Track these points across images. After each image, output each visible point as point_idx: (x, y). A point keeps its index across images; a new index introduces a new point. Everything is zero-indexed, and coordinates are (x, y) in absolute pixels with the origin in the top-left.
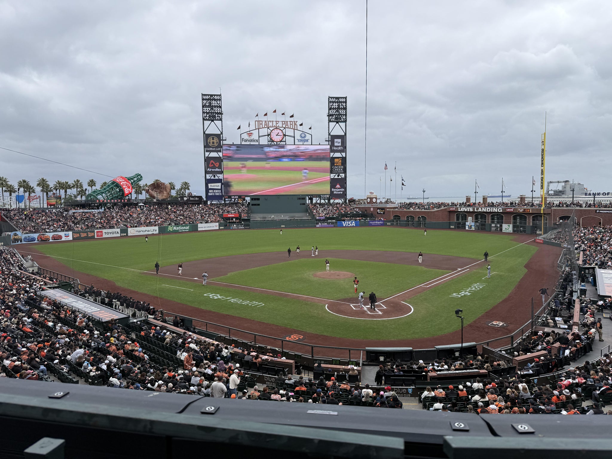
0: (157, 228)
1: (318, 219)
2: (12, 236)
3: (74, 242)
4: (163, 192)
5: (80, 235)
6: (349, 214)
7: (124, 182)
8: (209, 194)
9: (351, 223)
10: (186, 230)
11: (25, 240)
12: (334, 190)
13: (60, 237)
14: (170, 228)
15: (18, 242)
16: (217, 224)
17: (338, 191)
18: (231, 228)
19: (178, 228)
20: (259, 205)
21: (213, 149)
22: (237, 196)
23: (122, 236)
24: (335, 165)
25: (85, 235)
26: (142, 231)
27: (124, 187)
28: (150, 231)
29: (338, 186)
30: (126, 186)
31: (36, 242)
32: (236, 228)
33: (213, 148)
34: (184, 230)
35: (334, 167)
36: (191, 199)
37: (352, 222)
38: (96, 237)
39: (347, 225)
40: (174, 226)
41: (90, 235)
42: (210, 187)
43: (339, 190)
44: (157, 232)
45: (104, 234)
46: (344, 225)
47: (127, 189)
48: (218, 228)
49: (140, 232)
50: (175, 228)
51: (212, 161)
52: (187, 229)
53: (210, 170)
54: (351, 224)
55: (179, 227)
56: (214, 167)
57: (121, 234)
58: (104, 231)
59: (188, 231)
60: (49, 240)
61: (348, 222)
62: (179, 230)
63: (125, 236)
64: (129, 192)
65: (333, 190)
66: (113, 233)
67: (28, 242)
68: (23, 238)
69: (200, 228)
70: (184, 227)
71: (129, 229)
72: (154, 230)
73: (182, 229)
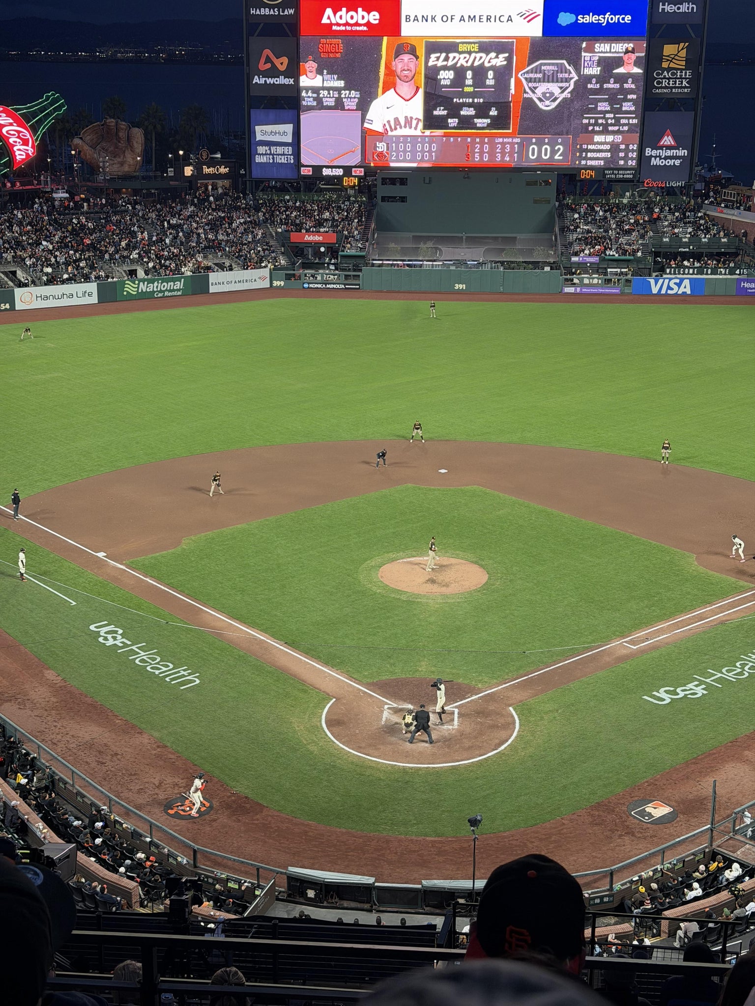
0: (92, 287)
1: (575, 263)
4: (124, 152)
6: (686, 245)
7: (11, 124)
8: (258, 159)
9: (679, 285)
10: (174, 290)
12: (654, 153)
14: (130, 288)
16: (265, 272)
17: (666, 158)
18: (306, 285)
19: (150, 288)
20: (403, 199)
21: (272, 12)
22: (339, 167)
24: (665, 65)
26: (54, 297)
27: (11, 140)
28: (75, 295)
29: (668, 140)
30: (19, 137)
32: (319, 286)
33: (271, 7)
34: (170, 291)
35: (658, 74)
36: (207, 170)
37: (682, 280)
39: (663, 292)
40: (140, 281)
42: (259, 137)
43: (669, 153)
44: (94, 299)
46: (655, 290)
47: (22, 147)
48: (266, 284)
49: (47, 298)
50: (143, 287)
51: (267, 52)
52: (178, 290)
53: (262, 81)
54: (676, 288)
55: (156, 284)
56: (274, 72)
59: (179, 293)
61: (667, 281)
62: (154, 292)
63: (6, 310)
64: (27, 154)
65: (648, 152)
69: (216, 284)
70: (169, 284)
71: (18, 292)
72: (87, 294)
73: (163, 289)
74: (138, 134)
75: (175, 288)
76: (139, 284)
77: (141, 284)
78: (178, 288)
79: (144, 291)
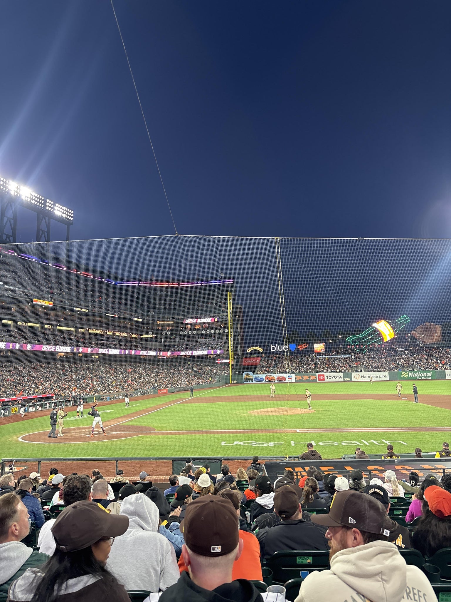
0: (387, 373)
2: (244, 376)
3: (296, 384)
4: (433, 335)
5: (302, 377)
10: (427, 377)
11: (255, 380)
13: (284, 379)
15: (250, 381)
19: (415, 375)
23: (346, 381)
25: (307, 378)
26: (369, 377)
28: (378, 377)
31: (264, 382)
34: (425, 377)
38: (318, 381)
41: (312, 378)
44: (387, 379)
45: (326, 378)
49: (366, 377)
50: (411, 375)
52: (430, 377)
55: (417, 374)
57: (344, 379)
58: (326, 375)
59: (429, 378)
60: (274, 381)
62: (416, 377)
63: (348, 381)
66: (335, 377)
67: (258, 381)
68: (254, 378)
69: (449, 375)
70: (424, 374)
71: (354, 374)
72: (384, 377)
73: (421, 376)
74: (439, 328)
75: (427, 376)
76: (409, 373)
77: (410, 373)
78: (429, 376)
79: (411, 376)
